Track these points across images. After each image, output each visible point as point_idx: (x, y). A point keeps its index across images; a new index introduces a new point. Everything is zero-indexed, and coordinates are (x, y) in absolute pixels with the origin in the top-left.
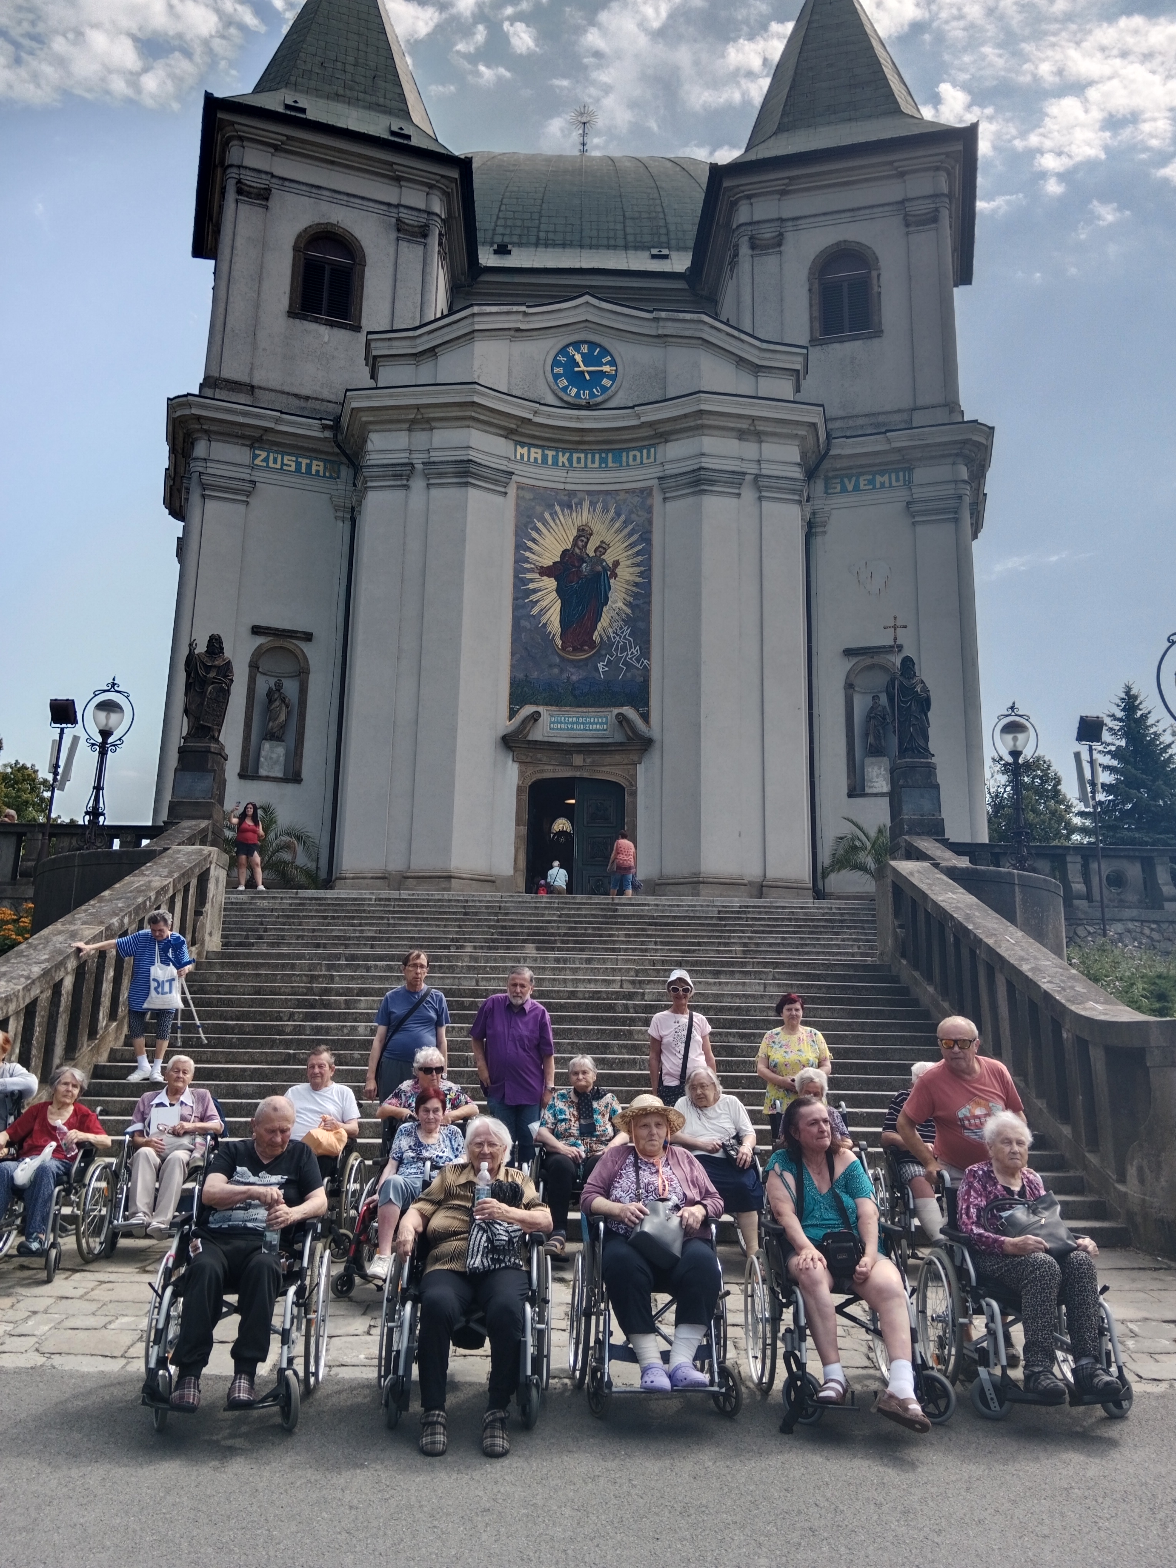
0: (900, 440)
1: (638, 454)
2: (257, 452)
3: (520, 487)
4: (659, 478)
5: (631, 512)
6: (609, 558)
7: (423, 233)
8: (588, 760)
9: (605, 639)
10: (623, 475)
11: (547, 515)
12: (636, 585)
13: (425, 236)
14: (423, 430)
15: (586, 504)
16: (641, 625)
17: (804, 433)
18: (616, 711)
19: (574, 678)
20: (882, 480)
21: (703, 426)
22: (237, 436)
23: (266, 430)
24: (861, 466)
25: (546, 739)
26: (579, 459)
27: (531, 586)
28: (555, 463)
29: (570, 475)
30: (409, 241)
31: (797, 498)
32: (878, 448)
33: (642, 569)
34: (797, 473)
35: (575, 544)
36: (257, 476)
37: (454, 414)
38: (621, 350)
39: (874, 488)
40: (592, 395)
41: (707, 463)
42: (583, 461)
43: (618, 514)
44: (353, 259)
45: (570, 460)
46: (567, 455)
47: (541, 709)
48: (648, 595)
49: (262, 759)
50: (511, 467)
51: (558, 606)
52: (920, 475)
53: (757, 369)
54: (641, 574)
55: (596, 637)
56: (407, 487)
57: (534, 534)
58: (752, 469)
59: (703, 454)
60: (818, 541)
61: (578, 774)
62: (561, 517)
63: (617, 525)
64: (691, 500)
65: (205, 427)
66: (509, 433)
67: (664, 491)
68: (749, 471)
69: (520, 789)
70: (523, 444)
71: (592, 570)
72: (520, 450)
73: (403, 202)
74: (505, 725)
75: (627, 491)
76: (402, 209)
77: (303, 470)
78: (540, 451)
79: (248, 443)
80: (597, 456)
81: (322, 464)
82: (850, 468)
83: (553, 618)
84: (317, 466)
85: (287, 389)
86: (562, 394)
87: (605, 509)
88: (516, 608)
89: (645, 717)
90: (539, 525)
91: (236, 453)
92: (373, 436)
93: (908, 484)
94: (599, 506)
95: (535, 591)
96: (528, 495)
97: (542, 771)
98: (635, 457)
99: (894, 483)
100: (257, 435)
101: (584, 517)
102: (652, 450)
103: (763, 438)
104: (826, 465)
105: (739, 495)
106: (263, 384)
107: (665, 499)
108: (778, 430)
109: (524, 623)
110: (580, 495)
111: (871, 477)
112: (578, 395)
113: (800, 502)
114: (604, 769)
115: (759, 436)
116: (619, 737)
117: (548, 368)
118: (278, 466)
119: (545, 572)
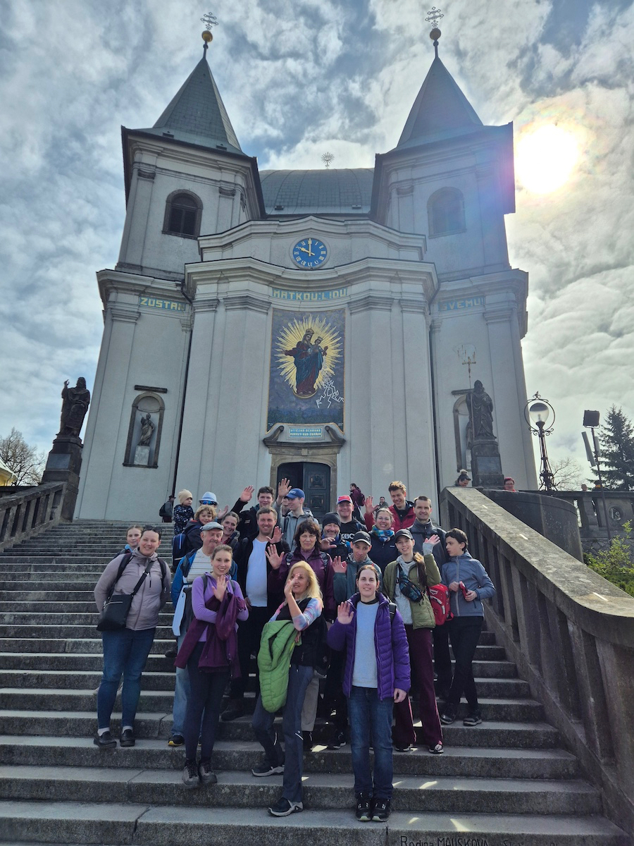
0: (477, 281)
1: (337, 292)
2: (142, 298)
3: (275, 309)
4: (348, 303)
5: (334, 322)
6: (322, 345)
7: (233, 193)
8: (310, 452)
9: (320, 387)
10: (329, 303)
11: (290, 325)
12: (337, 358)
13: (233, 195)
14: (225, 283)
15: (310, 318)
16: (340, 379)
17: (425, 278)
18: (327, 424)
19: (303, 408)
20: (469, 303)
21: (370, 276)
22: (132, 291)
23: (147, 287)
24: (457, 296)
25: (287, 441)
26: (307, 296)
27: (281, 360)
28: (294, 298)
29: (303, 303)
30: (225, 197)
31: (422, 311)
32: (466, 286)
33: (340, 350)
34: (421, 298)
35: (304, 339)
36: (141, 310)
37: (240, 274)
38: (330, 242)
39: (465, 307)
40: (314, 264)
41: (373, 294)
42: (309, 297)
43: (327, 323)
44: (197, 206)
45: (302, 297)
46: (301, 294)
47: (284, 425)
48: (343, 363)
49: (136, 456)
50: (271, 300)
51: (295, 370)
52: (489, 299)
53: (399, 247)
54: (339, 353)
55: (315, 386)
56: (215, 311)
57: (283, 334)
58: (397, 297)
59: (371, 290)
60: (436, 336)
61: (305, 460)
62: (297, 325)
63: (327, 328)
64: (365, 313)
65: (115, 286)
66: (270, 283)
67: (350, 310)
68: (395, 298)
69: (272, 469)
70: (277, 289)
71: (313, 351)
72: (275, 292)
73: (223, 179)
74: (266, 434)
75: (332, 311)
76: (222, 183)
77: (166, 307)
78: (286, 293)
79: (138, 294)
80: (316, 295)
81: (176, 304)
82: (452, 297)
83: (292, 378)
84: (175, 305)
85: (160, 268)
86: (298, 264)
87: (321, 320)
88: (272, 372)
89: (342, 428)
90: (285, 329)
91: (131, 299)
92: (198, 287)
93: (483, 305)
94: (317, 319)
95: (283, 363)
96: (280, 314)
97: (285, 459)
98: (336, 294)
99: (475, 304)
100: (142, 290)
101: (309, 325)
102: (345, 290)
103: (403, 281)
104: (438, 296)
105: (390, 310)
106: (147, 266)
107: (351, 314)
108: (410, 277)
109: (277, 380)
110: (307, 314)
111: (462, 302)
112: (306, 265)
113: (424, 313)
114: (319, 457)
115: (400, 280)
116: (328, 439)
117: (292, 252)
118: (153, 305)
119: (288, 353)
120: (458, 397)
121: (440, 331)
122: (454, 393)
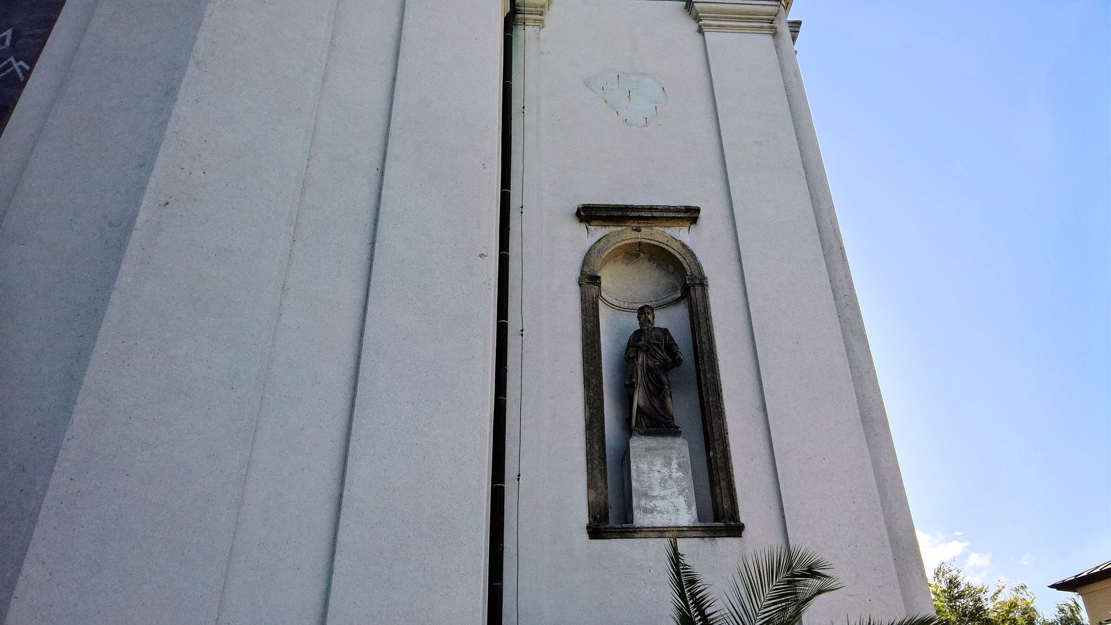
120: (599, 232)
121: (540, 24)
122: (588, 214)
